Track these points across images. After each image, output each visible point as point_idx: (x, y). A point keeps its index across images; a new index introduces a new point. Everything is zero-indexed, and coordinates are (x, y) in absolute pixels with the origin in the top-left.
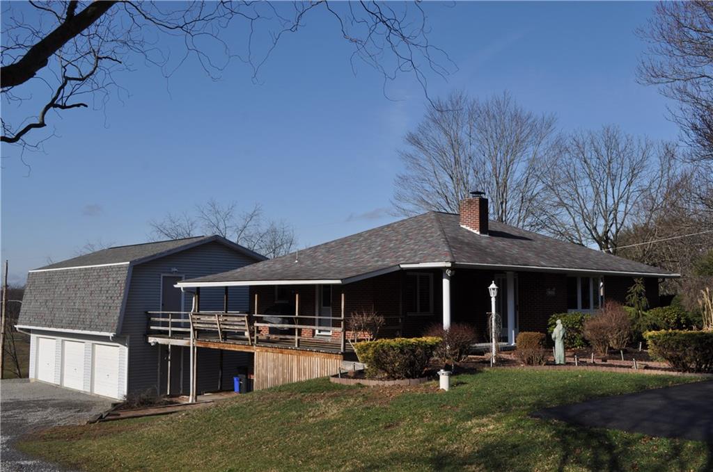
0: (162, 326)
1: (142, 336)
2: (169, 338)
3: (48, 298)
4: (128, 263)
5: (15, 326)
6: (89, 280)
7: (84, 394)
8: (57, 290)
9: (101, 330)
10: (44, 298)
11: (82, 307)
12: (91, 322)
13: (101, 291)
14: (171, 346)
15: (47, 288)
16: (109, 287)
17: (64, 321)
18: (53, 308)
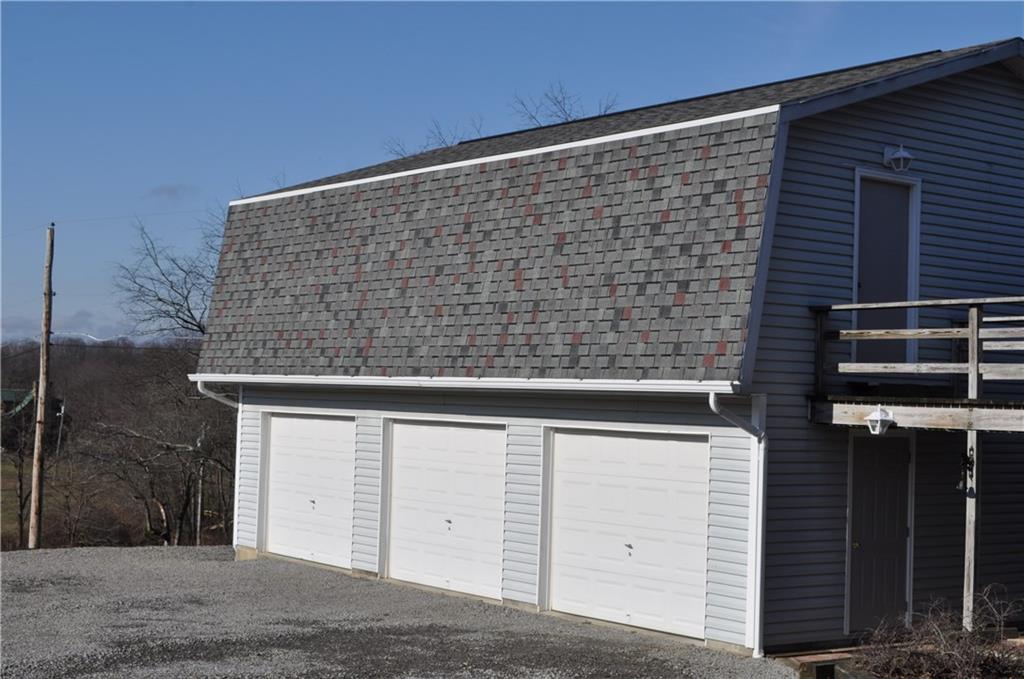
0: (922, 359)
1: (801, 400)
2: (971, 405)
3: (331, 279)
4: (776, 108)
5: (192, 377)
6: (540, 199)
7: (508, 609)
8: (371, 248)
9: (645, 374)
10: (311, 280)
11: (513, 296)
12: (574, 346)
13: (616, 228)
14: (981, 434)
15: (318, 246)
16: (666, 213)
17: (424, 350)
18: (359, 311)
